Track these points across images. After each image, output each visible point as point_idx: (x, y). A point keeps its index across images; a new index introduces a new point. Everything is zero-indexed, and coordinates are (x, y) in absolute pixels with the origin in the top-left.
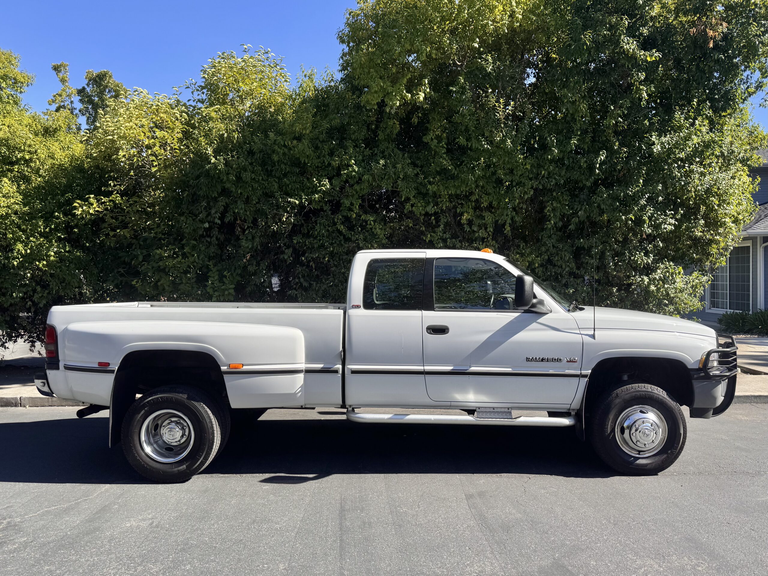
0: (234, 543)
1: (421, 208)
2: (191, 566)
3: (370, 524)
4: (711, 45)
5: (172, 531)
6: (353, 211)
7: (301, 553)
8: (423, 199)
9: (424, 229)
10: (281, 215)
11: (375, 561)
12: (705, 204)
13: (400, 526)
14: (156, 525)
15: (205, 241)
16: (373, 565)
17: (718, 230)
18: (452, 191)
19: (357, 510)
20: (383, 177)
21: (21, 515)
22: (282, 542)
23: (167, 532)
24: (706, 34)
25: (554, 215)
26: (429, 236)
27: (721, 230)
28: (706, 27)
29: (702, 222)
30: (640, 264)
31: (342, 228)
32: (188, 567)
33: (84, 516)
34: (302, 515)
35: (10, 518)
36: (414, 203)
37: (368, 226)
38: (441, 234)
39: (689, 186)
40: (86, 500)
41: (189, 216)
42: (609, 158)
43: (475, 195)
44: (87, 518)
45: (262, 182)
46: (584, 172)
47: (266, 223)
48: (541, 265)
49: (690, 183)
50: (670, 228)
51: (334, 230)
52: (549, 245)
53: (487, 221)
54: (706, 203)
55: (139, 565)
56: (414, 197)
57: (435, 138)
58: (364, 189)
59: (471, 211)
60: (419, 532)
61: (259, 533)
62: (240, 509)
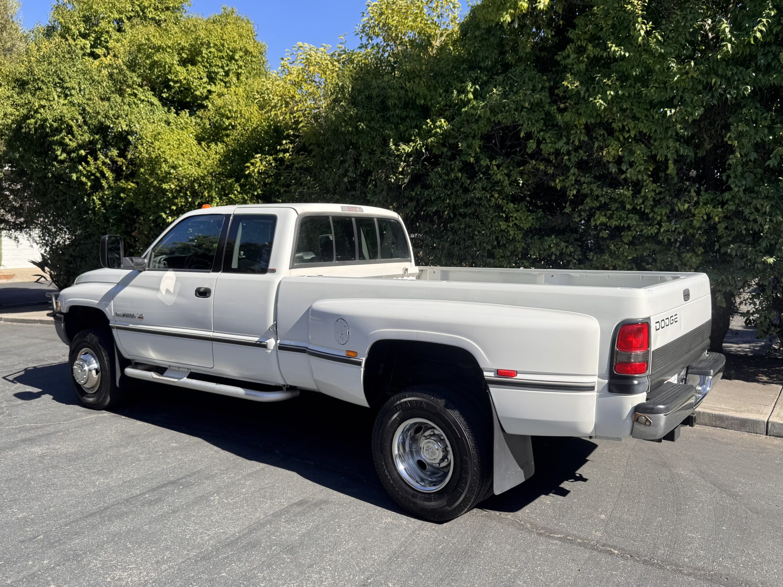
1: (549, 146)
6: (469, 155)
10: (398, 164)
26: (557, 181)
31: (460, 176)
36: (543, 139)
37: (490, 172)
38: (574, 179)
51: (453, 179)
56: (542, 131)
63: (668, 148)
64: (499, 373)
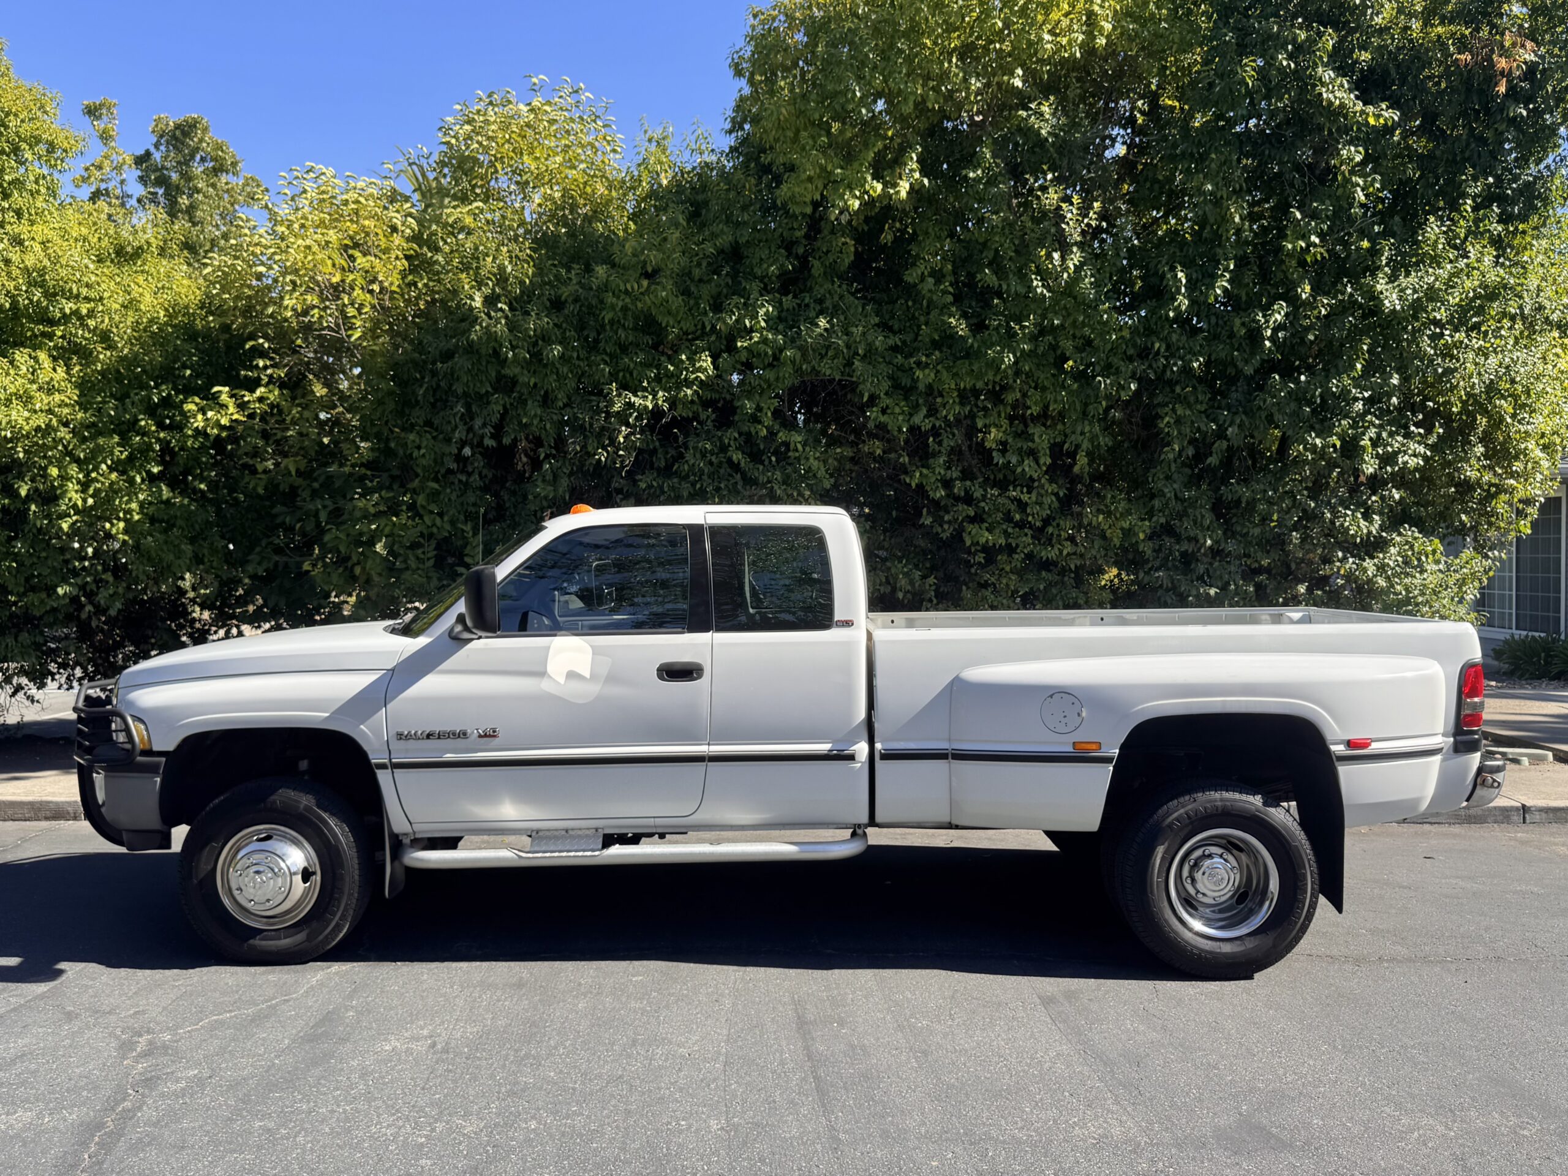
0: (608, 1083)
1: (901, 418)
2: (539, 1123)
3: (863, 1048)
4: (1502, 89)
5: (479, 1059)
6: (760, 422)
7: (744, 1101)
8: (906, 399)
9: (907, 459)
10: (615, 430)
11: (893, 1116)
12: (1485, 412)
13: (925, 1053)
14: (443, 1048)
15: (456, 482)
16: (892, 1123)
17: (1510, 466)
18: (967, 383)
19: (832, 1024)
20: (823, 352)
21: (168, 1028)
22: (702, 1081)
23: (469, 1062)
24: (1492, 65)
25: (1180, 433)
26: (918, 475)
27: (1518, 466)
28: (1492, 51)
29: (1480, 449)
30: (1354, 536)
31: (737, 456)
32: (533, 1125)
33: (294, 1031)
34: (725, 1032)
35: (148, 1032)
36: (887, 407)
37: (790, 454)
38: (943, 472)
39: (1454, 377)
40: (288, 1001)
41: (426, 432)
42: (1291, 318)
43: (1014, 390)
44: (302, 1034)
45: (577, 362)
46: (1240, 344)
47: (584, 447)
48: (1150, 538)
49: (1456, 370)
50: (1413, 462)
51: (721, 463)
52: (1168, 495)
53: (1039, 444)
54: (1487, 412)
55: (436, 1121)
56: (886, 394)
57: (930, 275)
58: (784, 378)
59: (1005, 423)
60: (965, 1064)
61: (650, 1064)
62: (599, 1018)
63: (1082, 433)
64: (1350, 744)
